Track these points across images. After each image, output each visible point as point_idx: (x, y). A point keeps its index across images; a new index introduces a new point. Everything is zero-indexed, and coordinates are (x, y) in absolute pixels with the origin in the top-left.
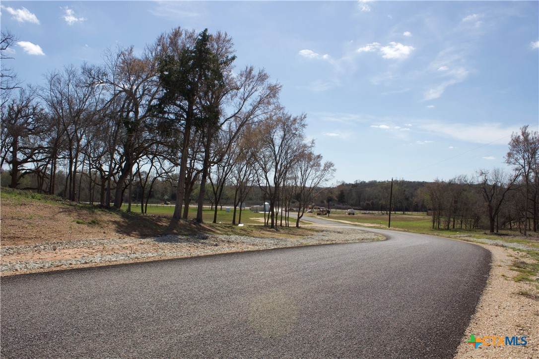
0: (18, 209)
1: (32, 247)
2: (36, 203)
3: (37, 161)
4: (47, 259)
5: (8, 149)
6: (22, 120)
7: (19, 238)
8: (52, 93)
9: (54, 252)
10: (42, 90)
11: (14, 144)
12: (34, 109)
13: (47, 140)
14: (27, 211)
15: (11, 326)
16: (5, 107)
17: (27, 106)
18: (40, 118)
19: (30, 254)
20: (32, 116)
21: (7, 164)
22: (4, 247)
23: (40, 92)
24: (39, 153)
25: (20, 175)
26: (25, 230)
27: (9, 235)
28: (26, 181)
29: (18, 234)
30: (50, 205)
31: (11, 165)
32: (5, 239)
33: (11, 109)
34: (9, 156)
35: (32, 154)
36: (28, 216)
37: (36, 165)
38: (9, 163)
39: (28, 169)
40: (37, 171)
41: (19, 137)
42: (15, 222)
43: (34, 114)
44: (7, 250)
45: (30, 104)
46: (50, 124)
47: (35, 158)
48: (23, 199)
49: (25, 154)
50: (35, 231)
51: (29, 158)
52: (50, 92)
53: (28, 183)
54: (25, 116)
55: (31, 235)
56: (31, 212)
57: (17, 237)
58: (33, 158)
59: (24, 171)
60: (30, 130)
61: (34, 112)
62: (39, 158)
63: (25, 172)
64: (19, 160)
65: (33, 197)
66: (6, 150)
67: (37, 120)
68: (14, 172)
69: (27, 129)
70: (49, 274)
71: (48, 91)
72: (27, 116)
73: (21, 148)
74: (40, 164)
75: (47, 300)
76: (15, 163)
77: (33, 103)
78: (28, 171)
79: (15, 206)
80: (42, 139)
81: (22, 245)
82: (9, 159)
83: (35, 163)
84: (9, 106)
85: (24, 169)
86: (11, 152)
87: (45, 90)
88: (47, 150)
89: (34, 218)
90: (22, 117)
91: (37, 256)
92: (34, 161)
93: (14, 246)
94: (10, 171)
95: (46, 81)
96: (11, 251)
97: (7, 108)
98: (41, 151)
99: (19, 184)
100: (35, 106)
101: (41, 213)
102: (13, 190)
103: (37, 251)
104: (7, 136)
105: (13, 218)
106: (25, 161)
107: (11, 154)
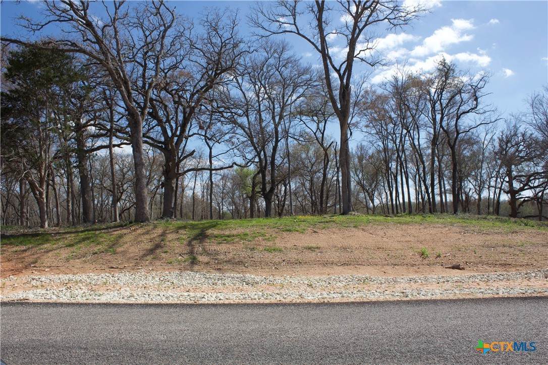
0: (510, 237)
1: (522, 274)
2: (528, 230)
3: (534, 187)
4: (535, 286)
5: (504, 179)
6: (513, 150)
7: (510, 265)
8: (536, 117)
9: (545, 280)
10: (525, 115)
11: (509, 173)
12: (523, 135)
13: (541, 165)
14: (519, 239)
15: (469, 338)
16: (494, 140)
17: (515, 135)
18: (531, 143)
19: (519, 280)
20: (522, 143)
21: (506, 194)
22: (495, 273)
23: (524, 118)
24: (535, 179)
25: (519, 203)
26: (516, 258)
27: (500, 262)
28: (529, 209)
29: (510, 261)
30: (544, 232)
31: (509, 195)
32: (497, 266)
33: (501, 140)
34: (506, 186)
35: (529, 181)
36: (519, 244)
37: (534, 192)
38: (507, 193)
39: (526, 197)
40: (536, 197)
41: (513, 167)
42: (507, 249)
43: (524, 140)
44: (498, 276)
45: (519, 132)
46: (542, 148)
47: (532, 185)
48: (516, 227)
49: (521, 182)
50: (526, 258)
51: (526, 185)
52: (533, 116)
53: (531, 211)
54: (515, 145)
55: (522, 262)
56: (523, 239)
57: (508, 264)
58: (529, 186)
59: (522, 199)
60: (522, 157)
61: (523, 139)
62: (536, 184)
63: (524, 200)
64: (515, 189)
65: (526, 225)
66: (502, 180)
67: (528, 146)
68: (513, 201)
69: (519, 156)
70: (526, 299)
71: (531, 115)
72: (517, 144)
73: (516, 176)
74: (538, 190)
75: (512, 321)
76: (513, 192)
77: (521, 130)
78: (526, 199)
79: (507, 234)
80: (536, 165)
81: (512, 272)
82: (507, 189)
83: (533, 190)
84: (498, 138)
85: (522, 198)
86: (507, 182)
87: (528, 115)
88: (543, 175)
89: (525, 245)
90: (513, 146)
91: (526, 282)
92: (531, 188)
93: (505, 273)
94: (509, 201)
95: (528, 106)
96: (502, 277)
97: (497, 140)
98: (537, 177)
99: (519, 213)
100: (524, 133)
101: (534, 240)
102: (509, 219)
103: (527, 279)
104: (501, 167)
105: (504, 246)
106: (522, 189)
107: (507, 184)
